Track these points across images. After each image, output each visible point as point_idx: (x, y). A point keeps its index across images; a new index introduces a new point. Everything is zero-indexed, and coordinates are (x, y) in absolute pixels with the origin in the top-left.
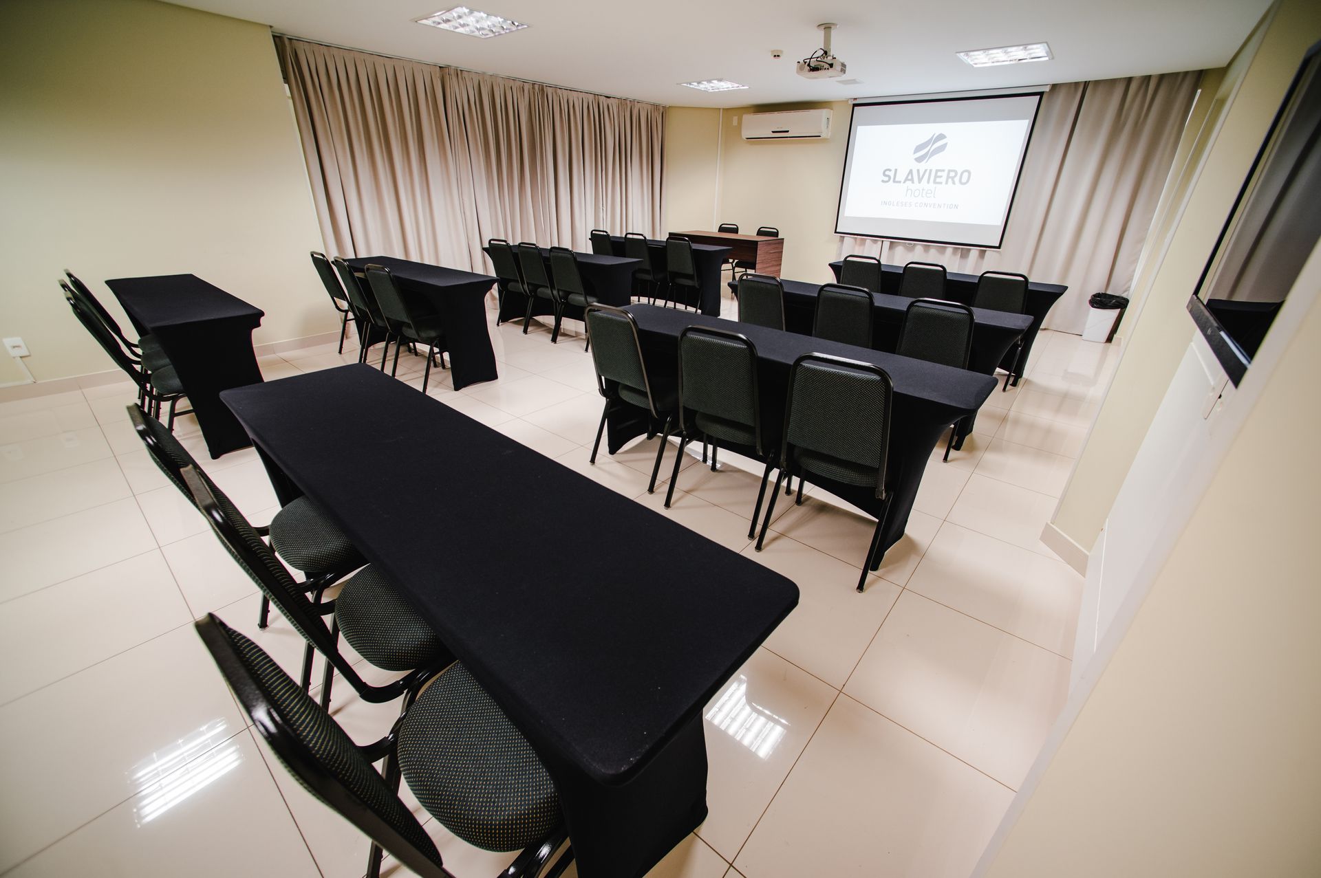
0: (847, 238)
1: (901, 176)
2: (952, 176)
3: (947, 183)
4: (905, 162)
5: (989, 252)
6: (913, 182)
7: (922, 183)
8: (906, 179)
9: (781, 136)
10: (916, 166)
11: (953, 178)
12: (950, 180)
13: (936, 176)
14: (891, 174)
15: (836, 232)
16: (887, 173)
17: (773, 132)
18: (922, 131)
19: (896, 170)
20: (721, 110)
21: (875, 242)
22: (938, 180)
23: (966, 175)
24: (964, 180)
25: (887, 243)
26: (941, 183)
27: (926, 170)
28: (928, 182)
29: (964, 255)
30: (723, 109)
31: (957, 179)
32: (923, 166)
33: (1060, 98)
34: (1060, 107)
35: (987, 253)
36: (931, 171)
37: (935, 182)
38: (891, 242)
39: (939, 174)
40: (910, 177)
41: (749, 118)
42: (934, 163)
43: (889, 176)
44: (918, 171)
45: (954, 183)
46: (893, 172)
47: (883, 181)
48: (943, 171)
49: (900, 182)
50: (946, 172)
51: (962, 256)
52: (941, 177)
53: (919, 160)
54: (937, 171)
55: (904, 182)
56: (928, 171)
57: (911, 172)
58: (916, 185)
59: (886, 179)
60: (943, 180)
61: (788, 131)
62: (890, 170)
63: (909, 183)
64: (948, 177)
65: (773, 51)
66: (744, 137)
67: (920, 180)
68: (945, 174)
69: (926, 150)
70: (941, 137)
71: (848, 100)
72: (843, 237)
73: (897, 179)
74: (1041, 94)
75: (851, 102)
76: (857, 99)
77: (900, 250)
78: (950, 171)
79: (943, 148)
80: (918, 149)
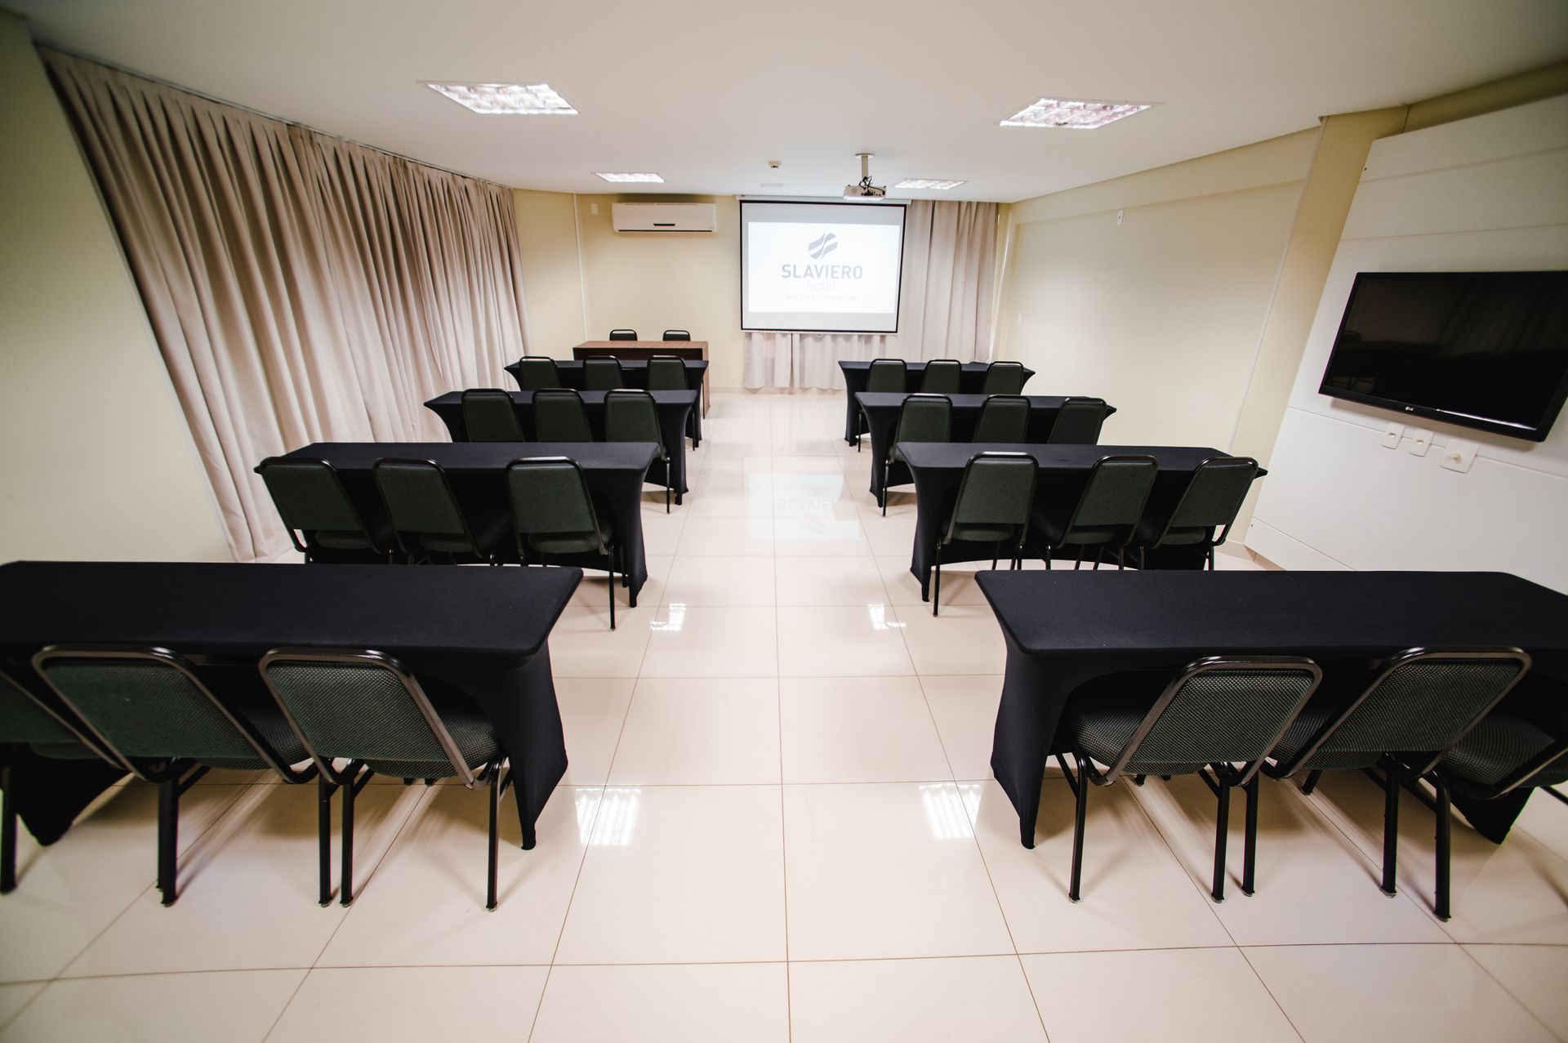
0: (755, 335)
1: (801, 271)
2: (846, 271)
3: (843, 277)
4: (803, 259)
5: (889, 337)
6: (812, 277)
7: (821, 277)
8: (806, 275)
9: (664, 229)
10: (813, 262)
11: (848, 273)
12: (845, 275)
13: (833, 272)
14: (791, 269)
15: (742, 329)
16: (786, 268)
17: (655, 225)
18: (816, 230)
19: (795, 266)
20: (575, 196)
21: (784, 335)
22: (835, 275)
23: (858, 270)
24: (858, 274)
25: (796, 335)
26: (837, 278)
27: (823, 267)
28: (827, 276)
29: (868, 340)
30: (577, 195)
31: (851, 274)
32: (819, 262)
33: (919, 211)
34: (920, 217)
35: (887, 337)
36: (827, 267)
37: (832, 276)
38: (801, 335)
39: (835, 269)
40: (809, 272)
41: (619, 208)
42: (828, 260)
43: (788, 271)
44: (816, 267)
45: (849, 277)
46: (792, 267)
47: (784, 276)
48: (838, 266)
49: (800, 277)
50: (841, 267)
51: (866, 342)
52: (837, 272)
53: (815, 256)
54: (833, 267)
55: (805, 277)
56: (825, 268)
57: (809, 267)
58: (816, 280)
59: (787, 274)
60: (840, 274)
61: (673, 225)
62: (789, 266)
63: (808, 278)
64: (843, 272)
65: (770, 163)
66: (616, 229)
67: (819, 276)
68: (840, 270)
69: (821, 247)
70: (831, 236)
71: (734, 196)
72: (751, 333)
73: (797, 275)
74: (905, 206)
75: (738, 198)
76: (743, 196)
77: (809, 341)
78: (844, 267)
79: (834, 246)
80: (812, 246)
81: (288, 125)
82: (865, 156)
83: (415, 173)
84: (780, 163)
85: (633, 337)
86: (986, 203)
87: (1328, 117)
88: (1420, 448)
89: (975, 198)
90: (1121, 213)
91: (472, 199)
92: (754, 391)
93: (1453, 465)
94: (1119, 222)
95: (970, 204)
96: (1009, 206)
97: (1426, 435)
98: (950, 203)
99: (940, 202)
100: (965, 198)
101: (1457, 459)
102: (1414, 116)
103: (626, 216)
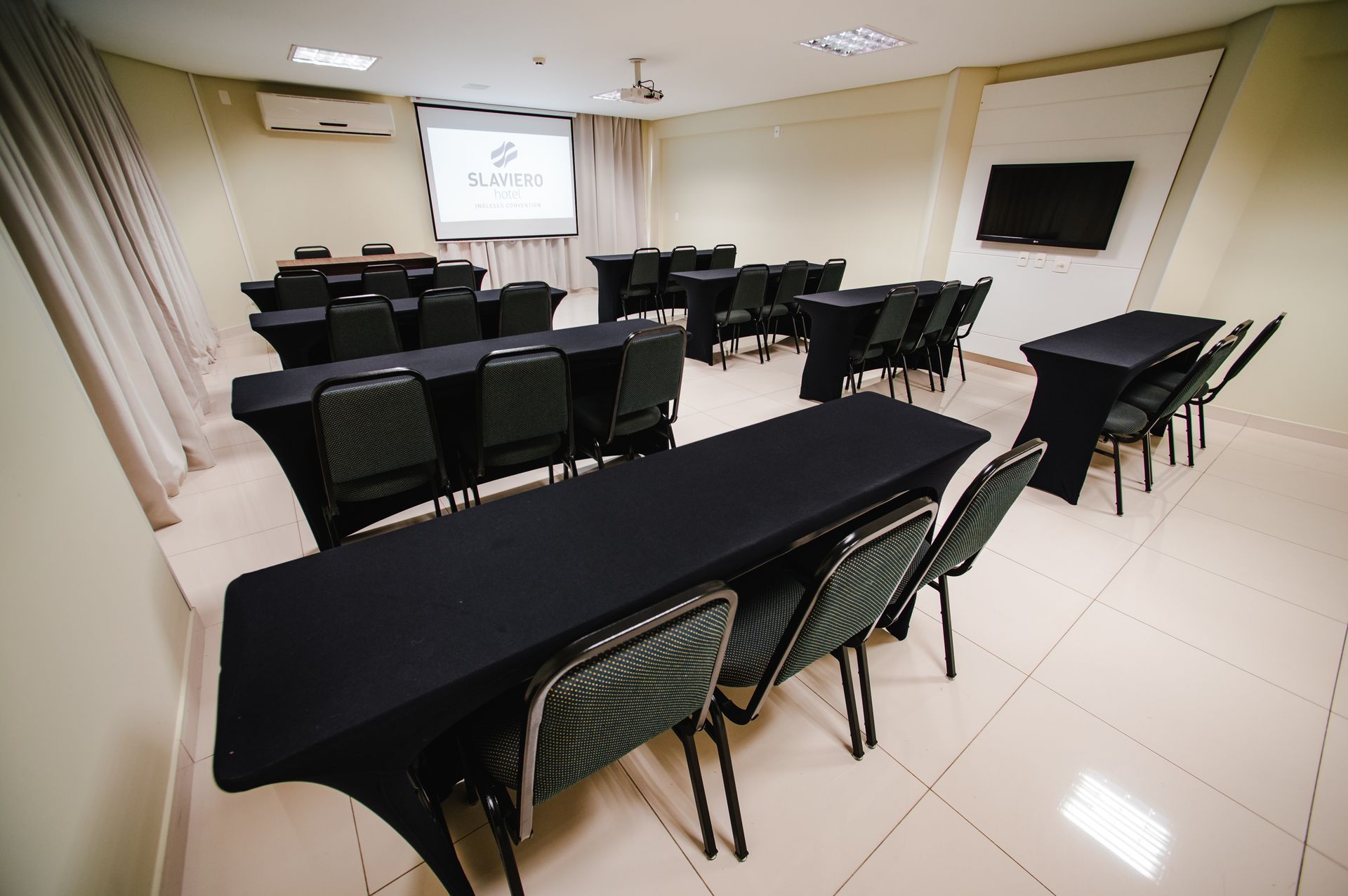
0: (450, 244)
1: (487, 180)
2: (529, 179)
3: (526, 185)
4: (487, 168)
5: (572, 239)
6: (498, 185)
7: (507, 184)
8: (492, 183)
9: (333, 130)
10: (497, 171)
11: (530, 181)
12: (528, 183)
13: (517, 180)
14: (477, 177)
15: (436, 240)
16: (472, 176)
17: (322, 124)
18: (496, 139)
19: (480, 174)
21: (479, 244)
22: (519, 183)
23: (538, 178)
24: (539, 183)
25: (491, 243)
26: (522, 186)
27: (506, 175)
28: (512, 185)
29: (554, 243)
31: (533, 182)
32: (503, 170)
33: (583, 124)
34: (582, 128)
35: (570, 240)
36: (511, 175)
37: (516, 185)
38: (495, 242)
39: (518, 177)
40: (494, 181)
41: (268, 101)
42: (511, 168)
43: (475, 180)
44: (500, 175)
45: (532, 185)
46: (478, 175)
47: (471, 185)
48: (521, 175)
49: (487, 185)
50: (523, 175)
51: (552, 246)
52: (520, 180)
53: (498, 164)
54: (516, 175)
55: (491, 185)
56: (508, 176)
57: (494, 176)
58: (501, 188)
59: (474, 183)
60: (523, 182)
61: (345, 125)
62: (475, 174)
63: (495, 186)
64: (526, 180)
65: (534, 59)
66: (269, 126)
67: (504, 184)
68: (522, 178)
69: (503, 155)
70: (510, 145)
71: (408, 98)
72: (446, 244)
73: (483, 183)
74: (571, 118)
75: (413, 100)
76: (418, 98)
77: (503, 248)
78: (526, 175)
79: (514, 155)
80: (494, 154)
84: (544, 59)
85: (326, 254)
86: (632, 119)
88: (1040, 264)
89: (624, 116)
93: (1060, 270)
95: (620, 118)
96: (649, 122)
97: (1042, 256)
98: (606, 118)
99: (598, 116)
100: (617, 115)
101: (1062, 266)
103: (276, 109)
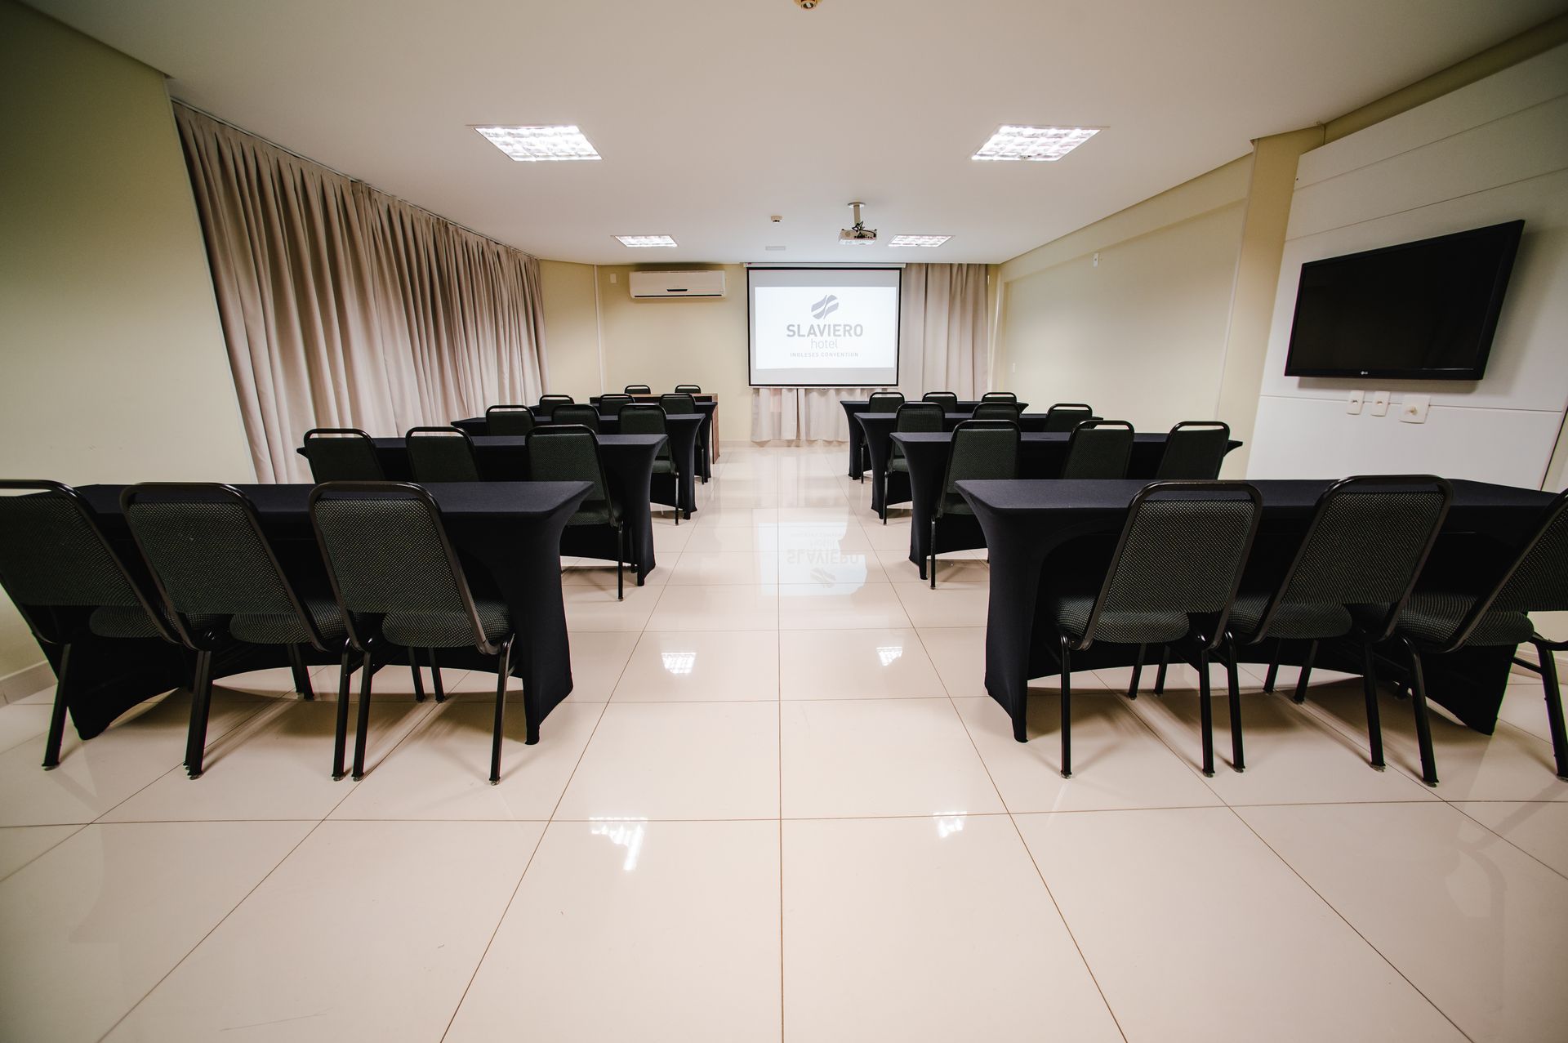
0: (763, 390)
1: (805, 330)
2: (848, 330)
3: (845, 335)
4: (807, 319)
5: (891, 389)
6: (816, 336)
7: (824, 335)
8: (809, 334)
9: (678, 295)
10: (816, 322)
12: (847, 333)
13: (835, 330)
14: (796, 329)
15: (750, 385)
16: (791, 328)
17: (668, 290)
18: (817, 293)
19: (799, 326)
20: (595, 267)
21: (790, 390)
22: (837, 333)
23: (858, 329)
24: (858, 332)
25: (802, 390)
26: (840, 336)
27: (825, 325)
28: (829, 335)
30: (597, 266)
31: (852, 332)
32: (822, 322)
33: (913, 273)
34: (914, 277)
36: (829, 325)
37: (835, 335)
38: (806, 389)
39: (837, 328)
40: (812, 331)
41: (635, 277)
42: (831, 319)
43: (793, 331)
44: (818, 326)
45: (850, 335)
46: (796, 327)
47: (789, 336)
48: (840, 325)
49: (804, 336)
50: (843, 326)
52: (839, 330)
53: (818, 316)
54: (835, 326)
55: (808, 336)
56: (827, 328)
57: (812, 327)
58: (819, 338)
59: (791, 333)
60: (841, 333)
61: (685, 290)
62: (793, 326)
63: (812, 336)
64: (845, 331)
65: (772, 217)
66: (633, 295)
67: (822, 334)
68: (841, 328)
69: (823, 308)
70: (832, 298)
71: (742, 264)
72: (759, 389)
73: (801, 334)
74: (900, 269)
75: (745, 266)
76: (750, 263)
77: (814, 395)
78: (845, 326)
79: (835, 307)
80: (815, 307)
81: (352, 181)
82: (856, 205)
83: (454, 233)
84: (781, 217)
85: (646, 390)
86: (975, 265)
87: (1259, 139)
88: (1380, 409)
89: (965, 261)
90: (1096, 256)
91: (502, 260)
92: (762, 444)
93: (1411, 418)
94: (1096, 263)
95: (960, 265)
96: (997, 267)
97: (1383, 396)
98: (942, 265)
99: (933, 265)
100: (956, 261)
101: (1413, 412)
102: (1330, 132)
103: (642, 283)
